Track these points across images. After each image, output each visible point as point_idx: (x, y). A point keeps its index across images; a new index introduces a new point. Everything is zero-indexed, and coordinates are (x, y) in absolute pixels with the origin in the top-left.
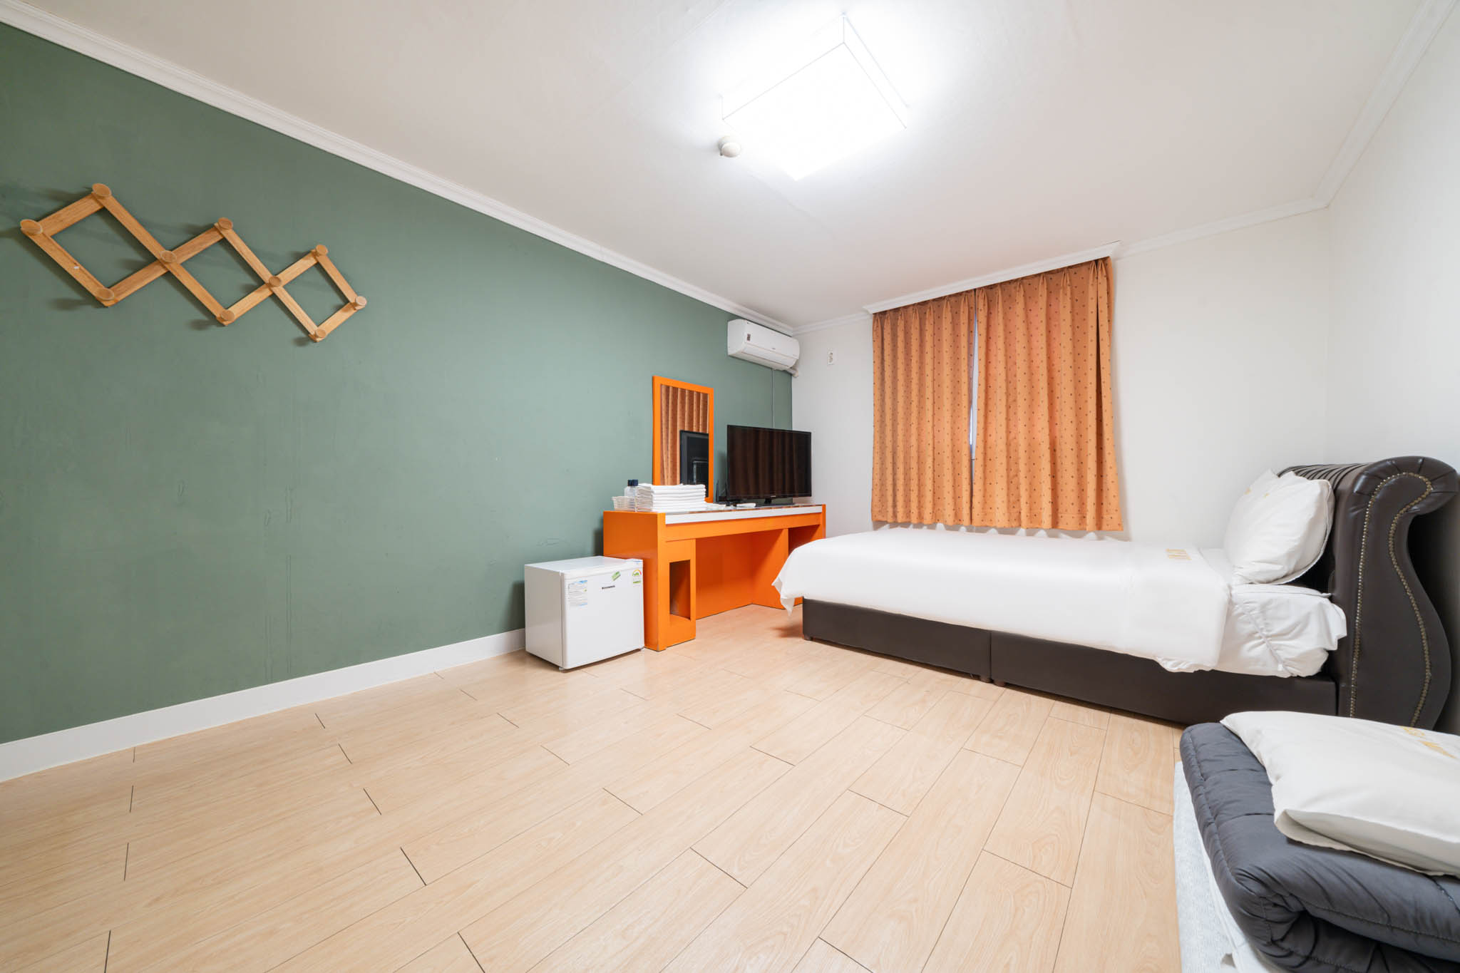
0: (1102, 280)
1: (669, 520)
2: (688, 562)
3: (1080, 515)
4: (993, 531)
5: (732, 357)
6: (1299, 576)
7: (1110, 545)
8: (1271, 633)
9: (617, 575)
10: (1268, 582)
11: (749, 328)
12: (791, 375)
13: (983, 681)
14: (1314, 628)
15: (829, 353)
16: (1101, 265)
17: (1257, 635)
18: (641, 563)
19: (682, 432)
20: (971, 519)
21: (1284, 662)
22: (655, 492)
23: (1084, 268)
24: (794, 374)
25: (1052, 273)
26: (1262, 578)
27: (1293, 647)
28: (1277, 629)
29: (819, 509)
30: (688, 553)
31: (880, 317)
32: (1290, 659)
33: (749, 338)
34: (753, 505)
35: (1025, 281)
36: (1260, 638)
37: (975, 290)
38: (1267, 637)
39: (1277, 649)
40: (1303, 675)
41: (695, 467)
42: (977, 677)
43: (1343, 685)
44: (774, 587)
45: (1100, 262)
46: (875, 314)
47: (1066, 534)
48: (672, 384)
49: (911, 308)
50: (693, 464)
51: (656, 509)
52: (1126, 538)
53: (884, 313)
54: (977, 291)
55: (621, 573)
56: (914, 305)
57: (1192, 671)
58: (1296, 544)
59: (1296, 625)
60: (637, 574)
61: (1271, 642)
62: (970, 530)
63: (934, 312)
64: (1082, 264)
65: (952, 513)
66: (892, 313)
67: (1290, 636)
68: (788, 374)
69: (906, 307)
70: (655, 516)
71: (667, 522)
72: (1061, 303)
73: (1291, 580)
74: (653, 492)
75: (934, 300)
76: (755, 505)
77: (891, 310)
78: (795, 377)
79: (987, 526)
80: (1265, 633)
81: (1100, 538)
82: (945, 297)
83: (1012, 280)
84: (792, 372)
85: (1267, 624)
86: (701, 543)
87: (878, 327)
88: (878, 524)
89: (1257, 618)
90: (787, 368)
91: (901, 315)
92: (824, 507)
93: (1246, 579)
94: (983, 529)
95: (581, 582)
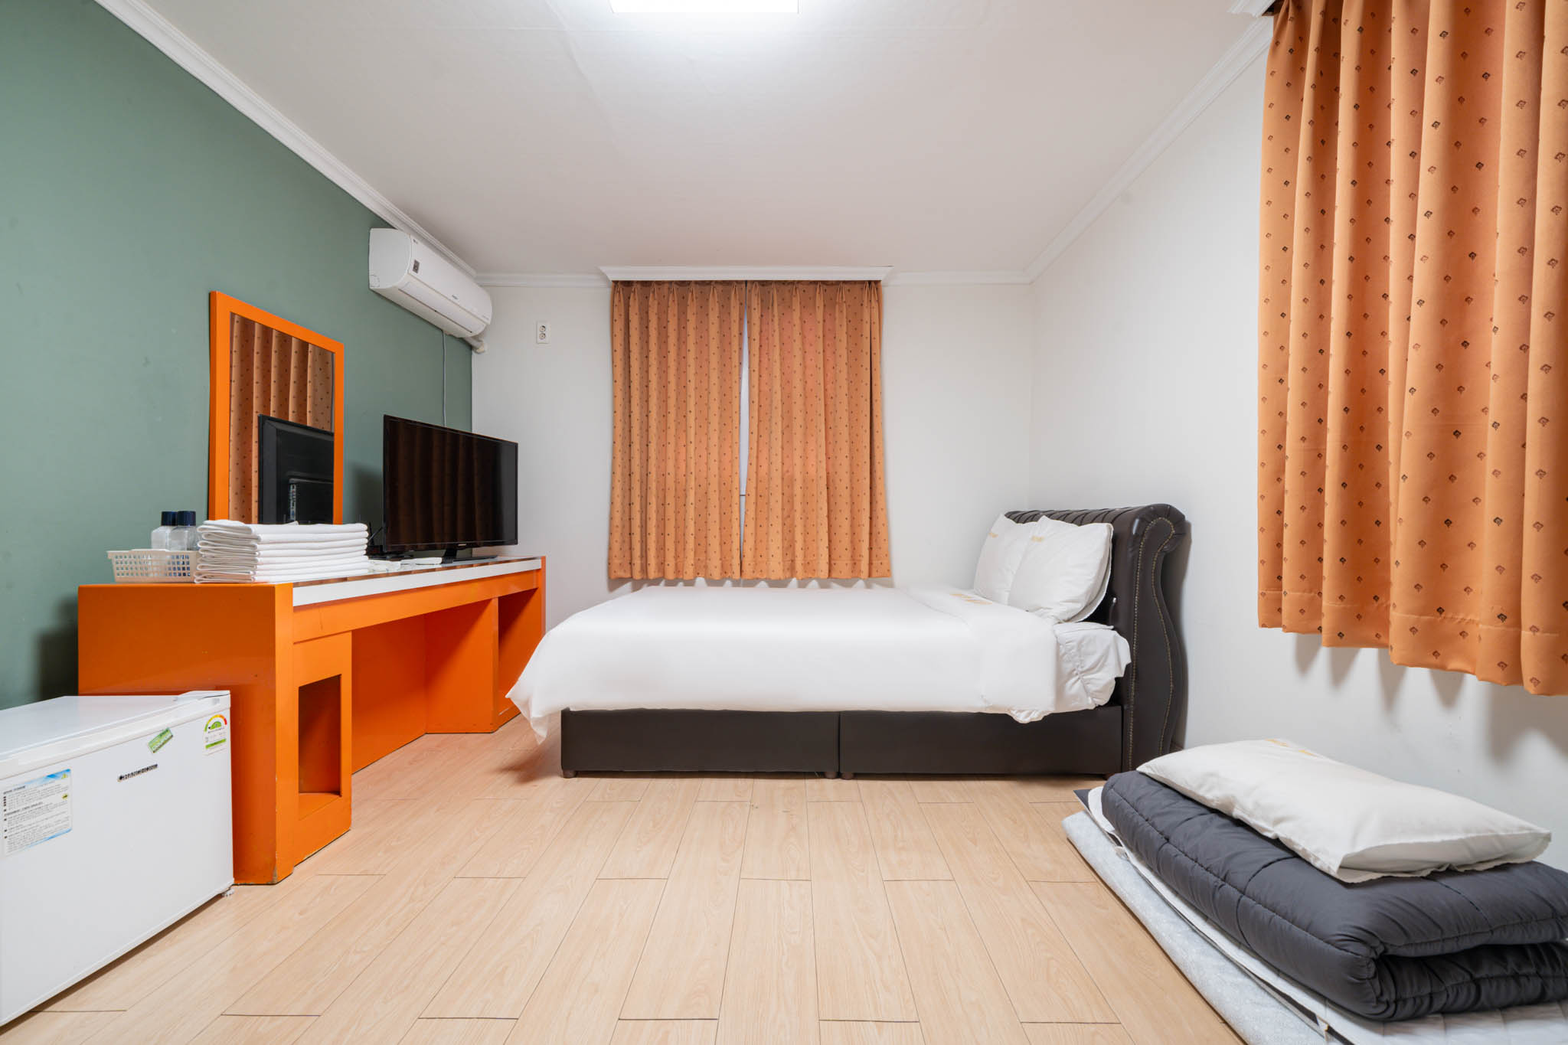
0: (875, 304)
1: (301, 597)
2: (337, 679)
3: (853, 562)
4: (763, 584)
5: (378, 294)
6: (1091, 612)
7: (878, 591)
8: (1085, 669)
9: (165, 735)
10: (1068, 620)
11: (419, 251)
12: (471, 347)
13: (829, 778)
14: (1112, 659)
15: (540, 325)
16: (873, 285)
17: (1075, 672)
18: (224, 699)
19: (264, 419)
20: (741, 571)
21: (1092, 694)
22: (263, 537)
23: (858, 286)
24: (477, 349)
25: (827, 285)
26: (1066, 618)
27: (1099, 679)
28: (1089, 663)
29: (536, 565)
30: (338, 661)
31: (623, 288)
32: (1097, 691)
33: (416, 268)
34: (436, 561)
35: (800, 286)
36: (1077, 674)
37: (746, 282)
38: (1082, 672)
39: (1088, 683)
40: (1102, 704)
41: (293, 490)
42: (822, 775)
43: (1125, 707)
44: (509, 699)
45: (873, 284)
46: (616, 282)
47: (838, 583)
48: (258, 318)
49: (667, 285)
50: (288, 485)
51: (264, 575)
52: (891, 585)
53: (628, 284)
54: (748, 284)
55: (173, 731)
56: (671, 282)
57: (1040, 719)
58: (1091, 582)
59: (1099, 661)
60: (217, 725)
61: (1084, 677)
62: (736, 584)
63: (696, 298)
64: (855, 282)
65: (718, 563)
66: (639, 286)
67: (1096, 669)
68: (468, 346)
69: (659, 283)
70: (268, 592)
71: (296, 603)
72: (837, 321)
73: (1086, 617)
74: (257, 539)
75: (696, 282)
76: (440, 560)
77: (638, 282)
78: (478, 353)
79: (757, 579)
80: (1080, 669)
81: (868, 586)
82: (711, 281)
83: (786, 281)
84: (474, 343)
85: (1081, 661)
86: (362, 638)
87: (620, 301)
88: (615, 583)
89: (1075, 656)
90: (467, 335)
91: (654, 292)
92: (543, 559)
93: (1057, 618)
94: (751, 583)
95: (52, 776)
